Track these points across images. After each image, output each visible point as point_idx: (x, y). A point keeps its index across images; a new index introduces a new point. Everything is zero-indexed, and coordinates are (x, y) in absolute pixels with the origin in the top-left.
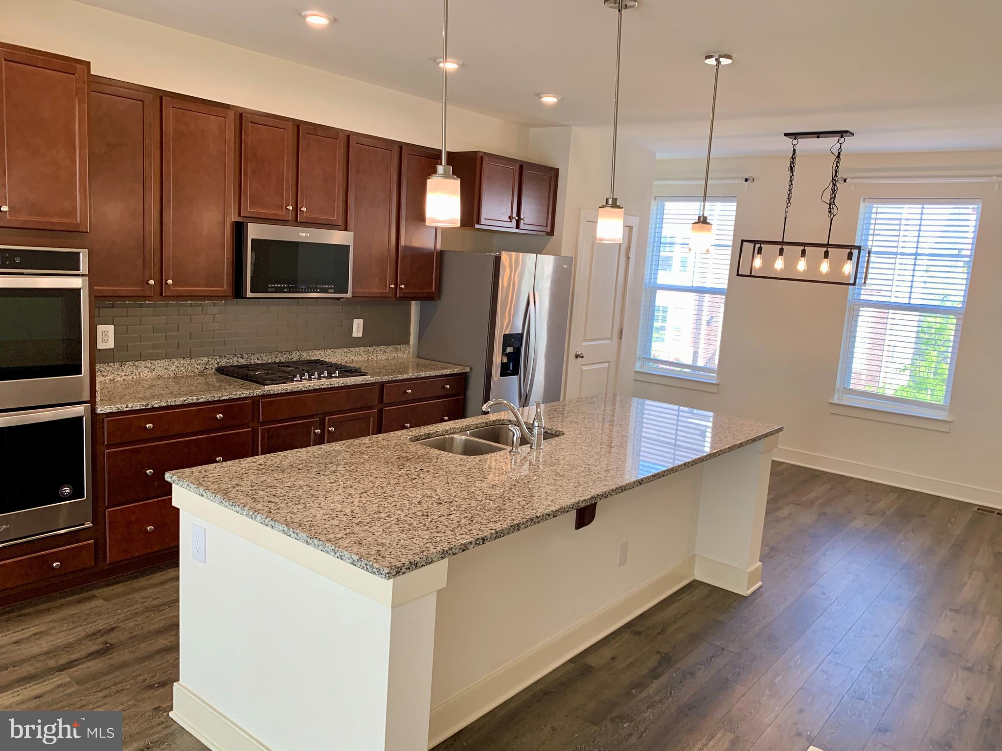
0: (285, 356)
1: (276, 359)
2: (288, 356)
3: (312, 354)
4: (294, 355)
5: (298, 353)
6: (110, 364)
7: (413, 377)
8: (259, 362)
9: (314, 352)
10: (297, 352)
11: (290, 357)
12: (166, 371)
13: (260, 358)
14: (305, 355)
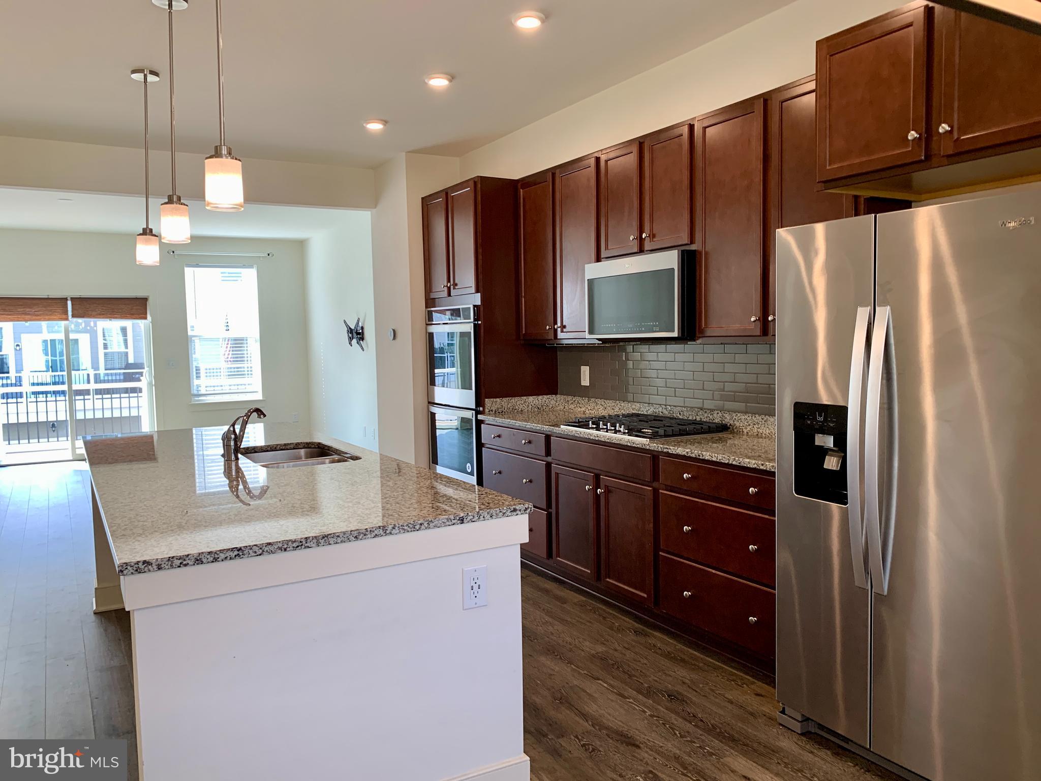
0: (706, 415)
1: (697, 417)
2: (709, 415)
3: (736, 418)
4: (715, 415)
5: (720, 414)
6: (584, 398)
7: (691, 455)
8: (681, 417)
9: (739, 415)
10: (719, 412)
11: (711, 417)
12: (613, 411)
13: (681, 413)
14: (728, 418)
